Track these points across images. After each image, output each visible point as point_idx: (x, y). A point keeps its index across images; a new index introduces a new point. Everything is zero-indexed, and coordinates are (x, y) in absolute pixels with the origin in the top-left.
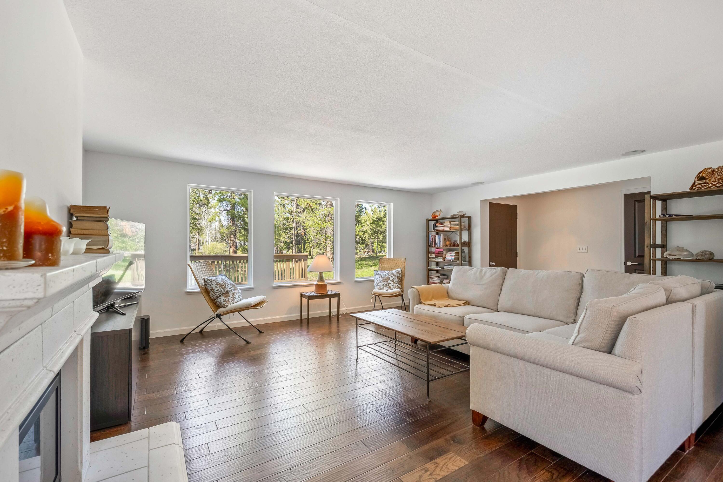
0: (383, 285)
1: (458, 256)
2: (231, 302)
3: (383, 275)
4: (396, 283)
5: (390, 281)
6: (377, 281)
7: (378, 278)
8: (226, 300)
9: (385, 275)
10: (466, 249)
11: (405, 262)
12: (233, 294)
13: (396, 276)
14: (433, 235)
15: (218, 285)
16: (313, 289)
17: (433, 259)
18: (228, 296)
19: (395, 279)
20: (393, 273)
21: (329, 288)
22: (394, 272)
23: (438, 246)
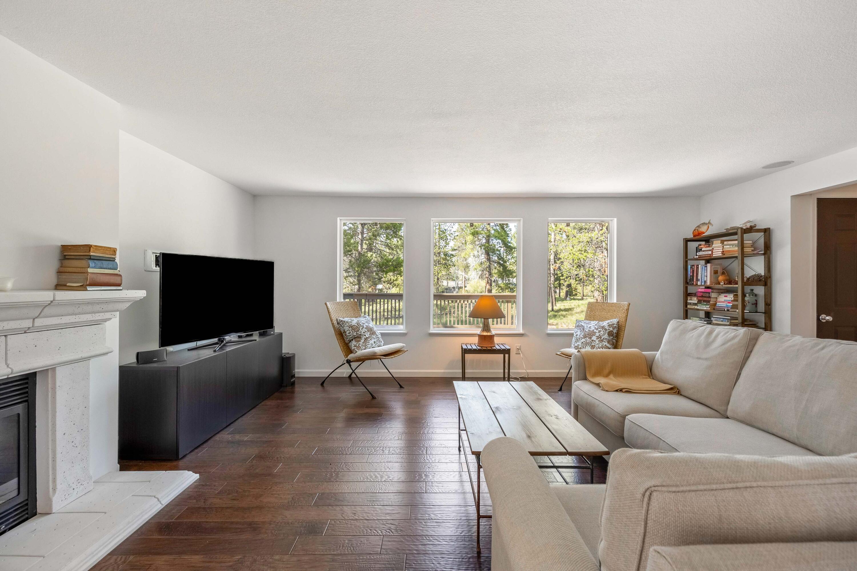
0: (582, 342)
1: (737, 301)
2: (362, 348)
3: (587, 327)
4: (604, 340)
5: (594, 338)
6: (577, 335)
7: (579, 331)
8: (357, 345)
9: (590, 327)
10: (760, 290)
11: (628, 310)
12: (366, 339)
13: (606, 330)
14: (694, 265)
15: (351, 328)
16: (476, 340)
17: (694, 306)
18: (360, 341)
19: (604, 334)
20: (602, 325)
21: (496, 340)
22: (605, 324)
23: (701, 283)
